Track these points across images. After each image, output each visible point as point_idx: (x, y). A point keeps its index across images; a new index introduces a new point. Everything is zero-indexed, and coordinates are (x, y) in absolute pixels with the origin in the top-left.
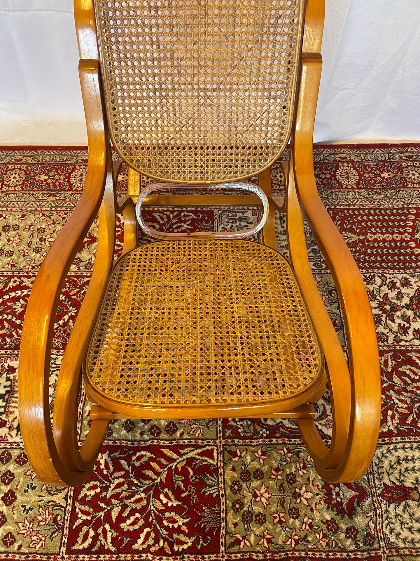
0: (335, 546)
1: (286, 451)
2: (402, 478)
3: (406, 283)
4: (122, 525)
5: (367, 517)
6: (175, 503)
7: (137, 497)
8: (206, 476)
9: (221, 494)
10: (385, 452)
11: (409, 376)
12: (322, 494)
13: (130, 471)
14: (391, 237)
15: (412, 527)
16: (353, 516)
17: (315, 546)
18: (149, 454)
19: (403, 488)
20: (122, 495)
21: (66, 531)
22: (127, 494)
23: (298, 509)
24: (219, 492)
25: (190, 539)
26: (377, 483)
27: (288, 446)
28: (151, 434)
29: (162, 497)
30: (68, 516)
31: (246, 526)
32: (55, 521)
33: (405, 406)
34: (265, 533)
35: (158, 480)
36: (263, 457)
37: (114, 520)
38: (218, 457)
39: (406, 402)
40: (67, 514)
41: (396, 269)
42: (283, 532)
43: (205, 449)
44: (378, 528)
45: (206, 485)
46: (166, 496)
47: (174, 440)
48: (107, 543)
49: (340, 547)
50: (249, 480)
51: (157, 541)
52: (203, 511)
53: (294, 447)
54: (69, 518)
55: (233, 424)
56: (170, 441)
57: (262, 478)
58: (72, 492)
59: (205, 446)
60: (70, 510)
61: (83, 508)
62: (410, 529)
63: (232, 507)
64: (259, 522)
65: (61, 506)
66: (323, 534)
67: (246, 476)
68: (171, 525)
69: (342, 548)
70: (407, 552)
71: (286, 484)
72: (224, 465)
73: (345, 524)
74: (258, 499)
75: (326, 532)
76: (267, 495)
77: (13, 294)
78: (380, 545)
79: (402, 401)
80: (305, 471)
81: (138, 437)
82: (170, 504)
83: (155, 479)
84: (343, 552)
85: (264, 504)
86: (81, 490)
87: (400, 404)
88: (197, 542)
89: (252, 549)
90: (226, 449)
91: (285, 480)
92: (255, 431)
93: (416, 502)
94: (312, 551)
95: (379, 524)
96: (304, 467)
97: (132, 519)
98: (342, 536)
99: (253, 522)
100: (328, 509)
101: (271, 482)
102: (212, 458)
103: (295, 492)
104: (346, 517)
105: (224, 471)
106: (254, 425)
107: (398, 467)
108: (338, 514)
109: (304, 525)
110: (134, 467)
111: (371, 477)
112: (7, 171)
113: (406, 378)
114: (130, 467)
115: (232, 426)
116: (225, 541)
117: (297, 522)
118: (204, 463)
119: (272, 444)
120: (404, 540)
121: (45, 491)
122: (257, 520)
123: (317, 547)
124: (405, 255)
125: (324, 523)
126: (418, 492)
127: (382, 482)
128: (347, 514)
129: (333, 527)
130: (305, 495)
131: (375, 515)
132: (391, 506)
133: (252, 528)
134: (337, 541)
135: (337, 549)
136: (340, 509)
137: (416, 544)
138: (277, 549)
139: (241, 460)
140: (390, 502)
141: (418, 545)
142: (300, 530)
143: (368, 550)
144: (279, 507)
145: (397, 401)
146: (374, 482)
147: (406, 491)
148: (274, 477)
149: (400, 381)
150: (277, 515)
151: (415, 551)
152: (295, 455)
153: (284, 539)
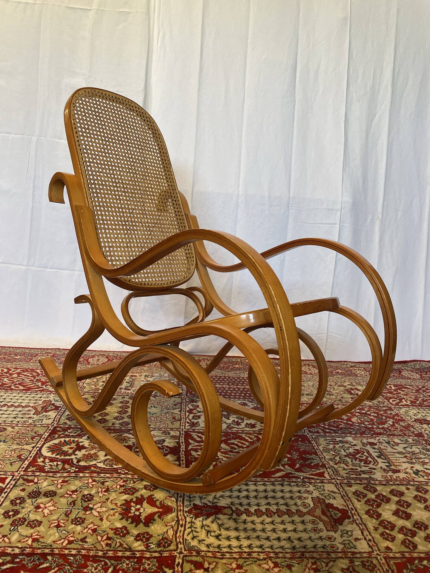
0: (119, 547)
1: (90, 480)
2: (215, 501)
5: (166, 526)
11: (236, 444)
12: (119, 509)
15: (220, 535)
16: (150, 524)
17: (93, 546)
19: (216, 507)
23: (85, 519)
26: (187, 503)
27: (94, 478)
31: (13, 528)
34: (34, 535)
36: (62, 484)
38: (10, 482)
42: (57, 533)
44: (178, 535)
49: (125, 548)
50: (37, 497)
53: (101, 479)
55: (41, 464)
57: (53, 496)
62: (217, 537)
64: (31, 526)
66: (107, 537)
67: (35, 494)
69: (127, 548)
70: (210, 554)
71: (79, 501)
72: (13, 487)
73: (138, 530)
74: (40, 510)
75: (111, 535)
76: (52, 508)
78: (177, 547)
79: (227, 457)
80: (106, 494)
84: (126, 551)
85: (45, 514)
89: (9, 545)
90: (23, 478)
91: (79, 498)
92: (63, 468)
93: (228, 516)
94: (86, 550)
95: (180, 531)
96: (107, 490)
98: (131, 539)
99: (24, 525)
100: (122, 519)
101: (62, 499)
102: (3, 483)
103: (88, 507)
105: (10, 491)
106: (64, 465)
108: (132, 523)
109: (86, 530)
113: (233, 446)
115: (39, 465)
117: (79, 528)
119: (77, 477)
120: (208, 546)
122: (30, 524)
123: (95, 547)
124: (245, 394)
125: (112, 529)
126: (232, 510)
127: (192, 503)
128: (143, 523)
129: (123, 532)
130: (99, 510)
131: (176, 525)
132: (198, 519)
133: (19, 530)
134: (122, 542)
135: (120, 549)
136: (136, 520)
137: (223, 549)
138: (42, 546)
139: (35, 485)
140: (197, 516)
141: (225, 550)
142: (79, 533)
143: (161, 551)
144: (63, 516)
145: (222, 457)
146: (183, 503)
147: (217, 509)
148: (68, 496)
149: (227, 447)
150: (56, 521)
151: (220, 554)
152: (100, 483)
153: (54, 539)
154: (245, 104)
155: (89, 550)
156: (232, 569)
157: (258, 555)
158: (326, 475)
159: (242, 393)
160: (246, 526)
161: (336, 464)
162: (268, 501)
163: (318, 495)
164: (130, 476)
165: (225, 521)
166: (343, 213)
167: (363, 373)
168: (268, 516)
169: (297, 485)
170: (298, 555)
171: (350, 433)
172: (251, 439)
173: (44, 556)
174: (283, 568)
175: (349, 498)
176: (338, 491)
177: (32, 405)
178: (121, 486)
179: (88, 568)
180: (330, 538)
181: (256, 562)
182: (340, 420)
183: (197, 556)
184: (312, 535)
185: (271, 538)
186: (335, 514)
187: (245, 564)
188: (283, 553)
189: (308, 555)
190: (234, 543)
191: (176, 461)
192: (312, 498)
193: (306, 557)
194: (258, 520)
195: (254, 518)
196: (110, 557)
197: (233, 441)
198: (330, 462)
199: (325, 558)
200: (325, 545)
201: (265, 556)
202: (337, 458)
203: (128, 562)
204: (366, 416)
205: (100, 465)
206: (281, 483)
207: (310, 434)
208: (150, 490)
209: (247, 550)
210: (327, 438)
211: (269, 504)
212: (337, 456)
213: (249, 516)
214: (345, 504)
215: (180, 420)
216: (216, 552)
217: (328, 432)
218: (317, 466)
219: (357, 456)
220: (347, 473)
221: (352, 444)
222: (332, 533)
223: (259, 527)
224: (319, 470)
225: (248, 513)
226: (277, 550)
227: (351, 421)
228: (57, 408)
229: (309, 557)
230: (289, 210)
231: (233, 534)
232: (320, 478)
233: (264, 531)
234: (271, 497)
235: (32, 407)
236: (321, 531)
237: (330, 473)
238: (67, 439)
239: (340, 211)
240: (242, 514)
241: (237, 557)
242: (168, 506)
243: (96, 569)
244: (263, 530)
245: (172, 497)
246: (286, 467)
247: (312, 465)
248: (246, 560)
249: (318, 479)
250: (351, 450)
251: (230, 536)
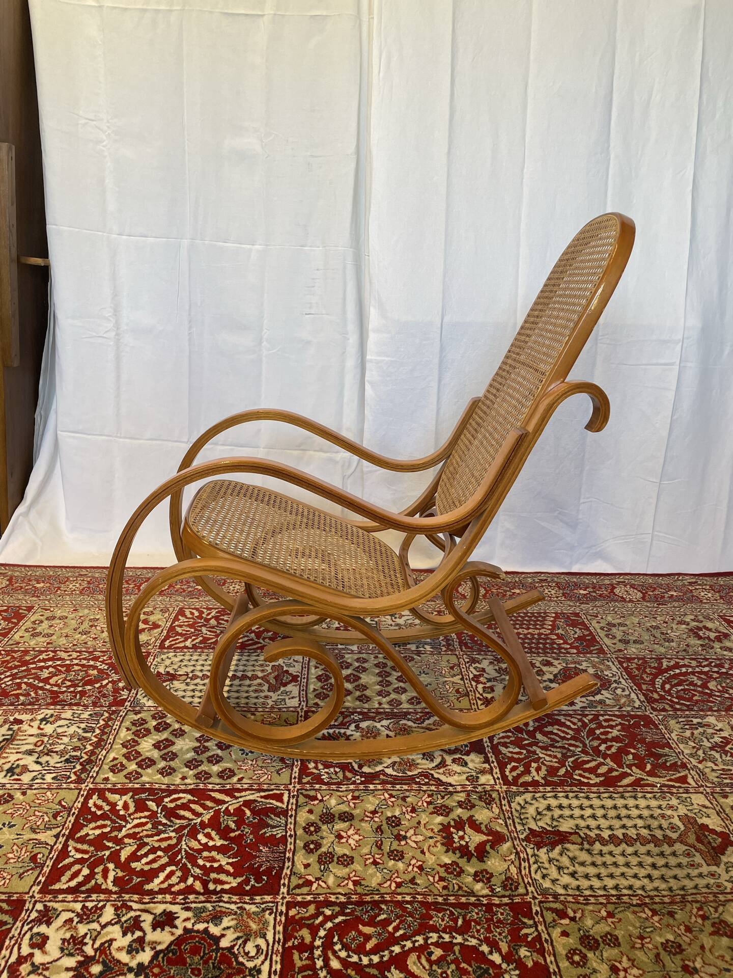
0: (458, 890)
1: (387, 796)
2: (555, 823)
3: (549, 664)
4: (134, 865)
5: (505, 860)
6: (219, 843)
7: (163, 836)
8: (269, 816)
9: (288, 834)
10: (529, 800)
11: (556, 734)
12: (439, 838)
13: (159, 811)
14: (526, 631)
15: (575, 872)
16: (485, 859)
17: (427, 890)
18: (189, 797)
19: (558, 833)
20: (141, 834)
21: (46, 870)
22: (150, 833)
23: (402, 852)
24: (286, 832)
25: (235, 878)
26: (519, 828)
27: (390, 792)
28: (196, 779)
29: (200, 837)
30: (54, 854)
31: (322, 867)
32: (34, 858)
33: (555, 760)
34: (351, 875)
35: (199, 820)
36: (354, 801)
37: (123, 859)
38: (289, 801)
39: (555, 757)
40: (53, 852)
41: (535, 653)
42: (378, 873)
43: (271, 793)
44: (523, 873)
45: (268, 826)
46: (208, 836)
47: (230, 784)
48: (106, 882)
49: (466, 892)
50: (332, 822)
51: (183, 879)
52: (261, 851)
53: (399, 792)
54: (55, 857)
55: (315, 771)
56: (223, 785)
57: (351, 820)
58: (68, 831)
59: (272, 790)
60: (60, 848)
61: (79, 846)
62: (573, 875)
63: (304, 848)
64: (342, 864)
65: (47, 844)
66: (440, 877)
67: (328, 817)
68: (208, 865)
69: (468, 892)
70: (570, 899)
71: (385, 827)
72: (296, 808)
73: (473, 866)
74: (344, 840)
75: (444, 875)
76: (357, 837)
77: (42, 664)
78: (527, 890)
79: (550, 756)
80: (414, 815)
81: (178, 781)
82: (211, 843)
83: (192, 820)
84: (470, 896)
85: (352, 845)
86: (82, 829)
87: (548, 758)
88: (247, 882)
89: (329, 891)
90: (302, 793)
91: (384, 822)
92: (345, 777)
93: (578, 846)
94: (421, 895)
95: (525, 868)
96: (414, 810)
97: (151, 857)
98: (470, 879)
99: (335, 863)
100: (447, 851)
101: (363, 824)
102: (282, 801)
103: (399, 835)
104: (474, 860)
105: (296, 814)
106: (344, 772)
107: (549, 814)
108: (462, 857)
109: (411, 868)
110: (165, 808)
111: (509, 822)
112: (67, 581)
113: (552, 736)
114: (160, 808)
115: (313, 773)
116: (289, 881)
117: (400, 865)
118: (268, 806)
119: (368, 790)
120: (565, 887)
121: (29, 829)
122: (341, 861)
123: (431, 891)
124: (544, 644)
125: (441, 866)
126: (580, 836)
127: (526, 827)
128: (476, 857)
129: (454, 870)
130: (414, 838)
131: (517, 859)
132: (541, 850)
133: (331, 869)
134: (460, 884)
135: (460, 893)
136: (464, 852)
137: (585, 892)
138: (368, 891)
139: (322, 804)
140: (539, 846)
141: (587, 893)
142: (404, 873)
143: (510, 895)
144: (375, 849)
145: (544, 756)
146: (515, 827)
147: (562, 835)
148: (369, 819)
149: (545, 739)
150: (370, 856)
151: (582, 898)
152: (400, 800)
153: (379, 881)
154: (525, 170)
155: (424, 895)
156: (602, 918)
157: (630, 898)
158: (690, 780)
159: (539, 643)
160: (604, 859)
161: (700, 762)
162: (622, 823)
163: (686, 812)
164: (433, 788)
165: (577, 853)
166: (685, 345)
167: (710, 595)
168: (628, 845)
169: (654, 797)
170: (678, 899)
171: (711, 709)
172: (574, 724)
173: (376, 904)
174: (663, 916)
175: (727, 815)
176: (710, 805)
177: (260, 674)
178: (429, 803)
179: (434, 919)
180: (713, 875)
181: (629, 908)
182: (692, 688)
183: (556, 902)
184: (690, 871)
185: (640, 875)
186: (715, 840)
187: (616, 911)
188: (659, 896)
189: (690, 898)
190: (596, 883)
191: (484, 763)
192: (678, 816)
193: (688, 901)
194: (617, 850)
195: (611, 847)
196: (452, 903)
197: (549, 729)
198: (691, 759)
199: (711, 901)
200: (709, 884)
201: (638, 902)
202: (700, 753)
203: (477, 911)
204: (728, 678)
205: (389, 771)
206: (633, 794)
207: (655, 713)
208: (466, 808)
209: (614, 892)
210: (681, 720)
211: (624, 826)
212: (698, 749)
213: (603, 845)
214: (724, 824)
215: (467, 695)
216: (577, 895)
217: (678, 710)
218: (674, 767)
219: (727, 748)
220: (717, 777)
221: (716, 728)
222: (714, 868)
223: (621, 860)
224: (679, 772)
225: (604, 842)
226: (652, 893)
227: (709, 689)
228: (294, 679)
229: (692, 901)
230: (597, 344)
231: (592, 871)
232: (683, 786)
233: (629, 866)
234: (625, 817)
235: (262, 678)
236: (700, 866)
237: (695, 777)
238: (331, 731)
239: (681, 344)
240: (594, 842)
241: (605, 901)
242: (497, 832)
243: (443, 920)
244: (627, 865)
245: (497, 818)
246: (634, 768)
247: (668, 764)
248: (617, 906)
249: (680, 787)
250: (717, 739)
251: (588, 874)
